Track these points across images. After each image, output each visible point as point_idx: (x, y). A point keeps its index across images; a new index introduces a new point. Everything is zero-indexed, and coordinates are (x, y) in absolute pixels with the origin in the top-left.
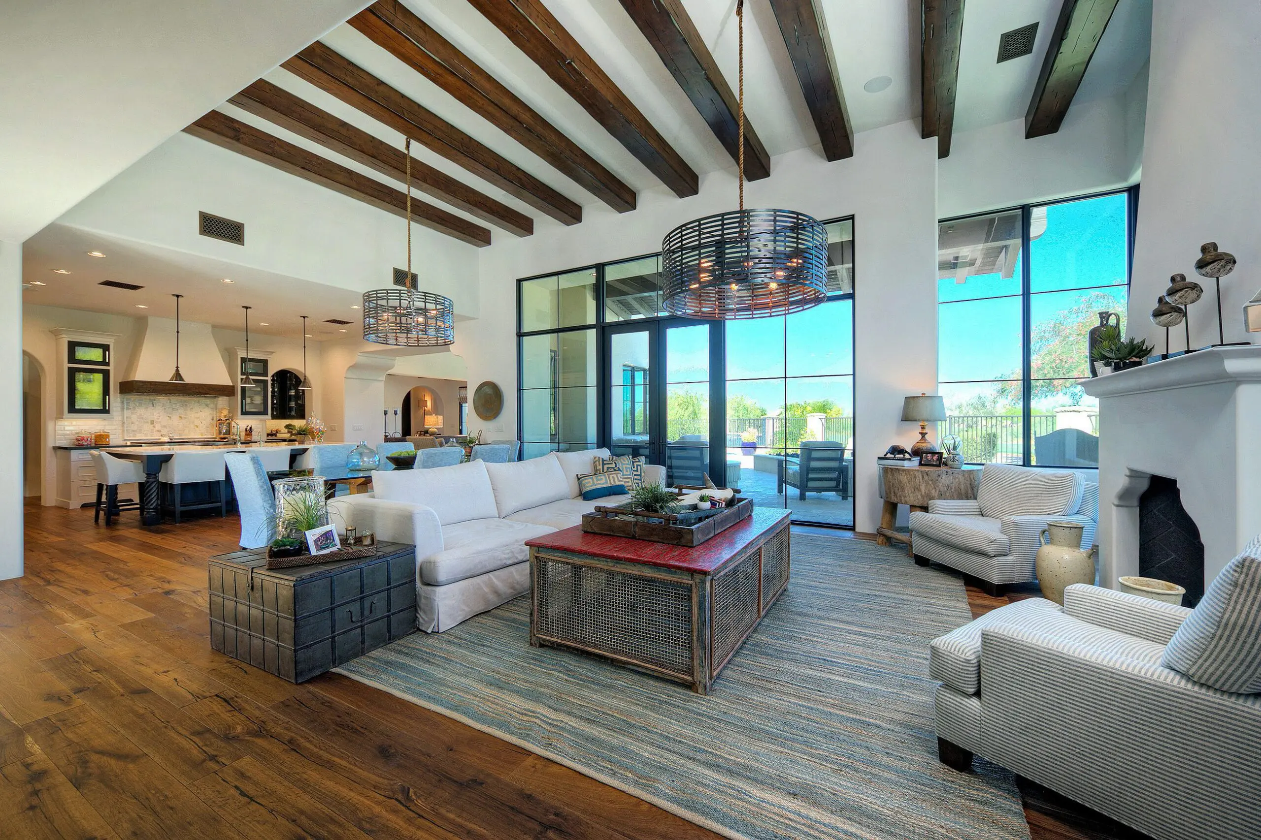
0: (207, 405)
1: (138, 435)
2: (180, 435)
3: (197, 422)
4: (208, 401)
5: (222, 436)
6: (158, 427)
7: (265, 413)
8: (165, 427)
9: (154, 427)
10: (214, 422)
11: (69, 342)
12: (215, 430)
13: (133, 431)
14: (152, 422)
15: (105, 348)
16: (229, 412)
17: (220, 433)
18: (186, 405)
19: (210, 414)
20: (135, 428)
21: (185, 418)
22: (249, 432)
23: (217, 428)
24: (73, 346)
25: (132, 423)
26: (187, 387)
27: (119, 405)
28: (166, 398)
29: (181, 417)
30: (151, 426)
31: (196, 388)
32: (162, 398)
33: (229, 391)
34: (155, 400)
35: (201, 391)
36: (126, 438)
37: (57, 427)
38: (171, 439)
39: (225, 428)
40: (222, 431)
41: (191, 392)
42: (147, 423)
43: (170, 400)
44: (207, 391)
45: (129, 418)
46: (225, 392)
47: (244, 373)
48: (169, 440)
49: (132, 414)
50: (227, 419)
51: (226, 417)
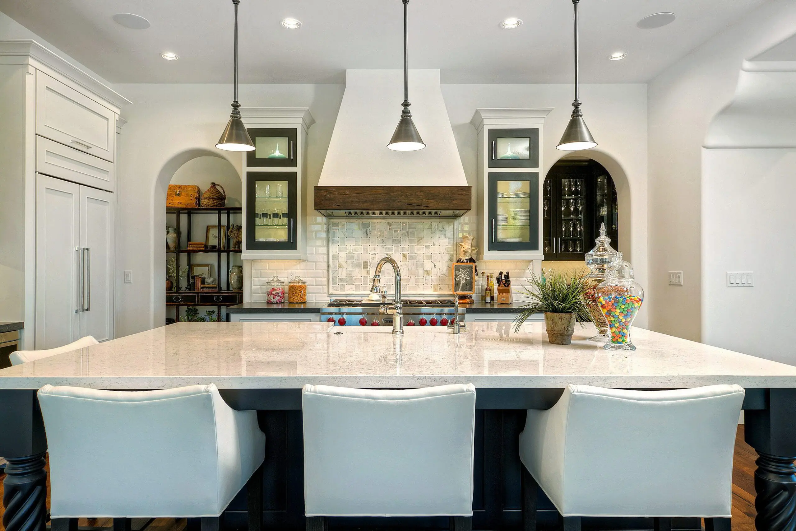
3: (428, 265)
4: (444, 223)
7: (531, 245)
15: (291, 135)
17: (457, 284)
20: (343, 274)
22: (504, 285)
23: (453, 276)
25: (340, 266)
26: (392, 194)
27: (324, 235)
28: (383, 221)
29: (404, 256)
30: (364, 272)
31: (407, 196)
32: (379, 221)
33: (462, 199)
34: (369, 225)
35: (415, 201)
36: (331, 291)
37: (253, 271)
38: (384, 297)
39: (463, 277)
40: (460, 281)
41: (399, 204)
42: (358, 265)
43: (390, 224)
44: (424, 200)
45: (335, 257)
46: (455, 202)
47: (494, 161)
48: (381, 299)
49: (340, 250)
50: (470, 257)
51: (468, 254)
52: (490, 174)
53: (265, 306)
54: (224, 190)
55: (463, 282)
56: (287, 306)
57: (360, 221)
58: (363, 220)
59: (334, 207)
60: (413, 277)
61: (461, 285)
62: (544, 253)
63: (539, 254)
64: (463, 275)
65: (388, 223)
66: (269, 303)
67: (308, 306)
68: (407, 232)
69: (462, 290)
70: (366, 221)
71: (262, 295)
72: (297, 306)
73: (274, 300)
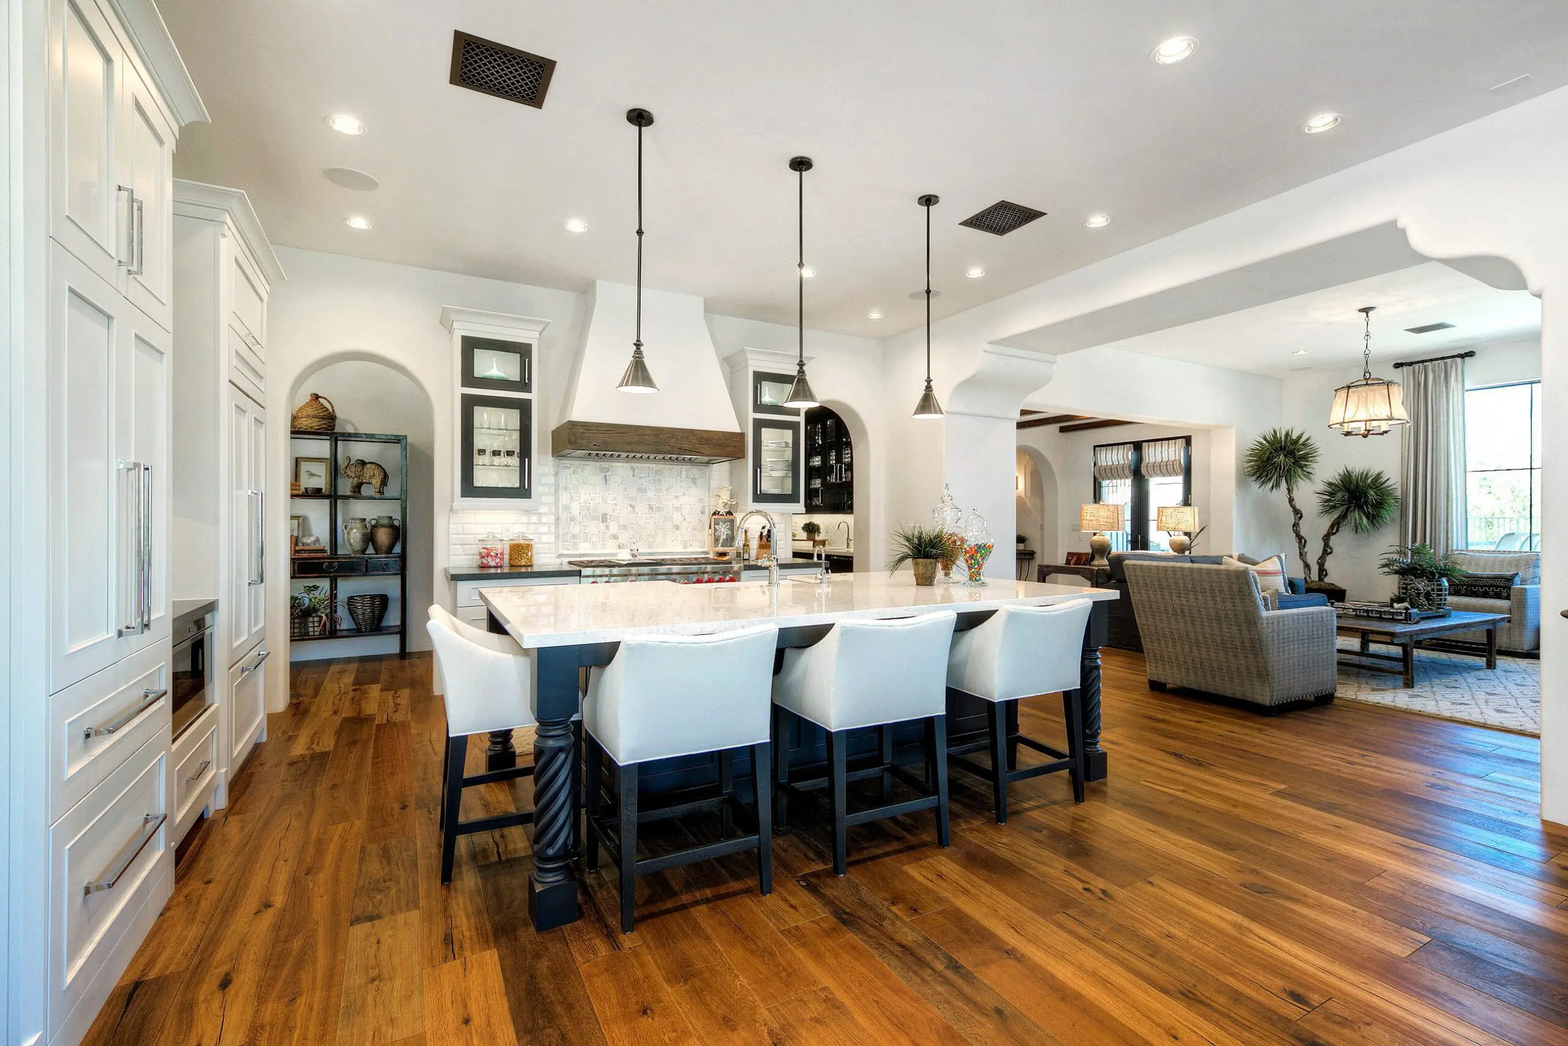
0: (694, 481)
1: (581, 545)
2: (650, 547)
3: (677, 518)
4: (695, 471)
5: (720, 549)
6: (614, 528)
7: (792, 498)
8: (624, 527)
9: (607, 527)
10: (706, 519)
11: (465, 339)
12: (707, 535)
13: (574, 536)
14: (604, 518)
15: (523, 351)
16: (732, 497)
17: (717, 540)
18: (659, 481)
19: (701, 500)
20: (576, 529)
21: (659, 509)
22: (766, 539)
23: (711, 531)
24: (471, 345)
25: (572, 520)
26: (662, 437)
27: (552, 480)
28: (628, 465)
29: (651, 507)
30: (602, 526)
31: (678, 439)
32: (621, 464)
33: (735, 447)
34: (609, 470)
35: (686, 446)
36: (562, 551)
37: (452, 526)
38: (634, 556)
39: (723, 531)
40: (719, 537)
41: (669, 448)
42: (595, 518)
43: (633, 469)
44: (697, 445)
45: (567, 508)
46: (728, 449)
47: (759, 407)
48: (631, 557)
49: (572, 499)
50: (728, 510)
51: (727, 506)
52: (754, 420)
53: (477, 571)
54: (332, 407)
55: (723, 537)
56: (506, 570)
57: (597, 464)
58: (601, 463)
59: (592, 447)
60: (660, 532)
61: (721, 540)
62: (806, 506)
63: (800, 507)
64: (723, 530)
65: (632, 467)
66: (483, 566)
67: (536, 569)
68: (654, 480)
69: (722, 546)
70: (605, 465)
71: (464, 557)
72: (523, 570)
73: (493, 564)
